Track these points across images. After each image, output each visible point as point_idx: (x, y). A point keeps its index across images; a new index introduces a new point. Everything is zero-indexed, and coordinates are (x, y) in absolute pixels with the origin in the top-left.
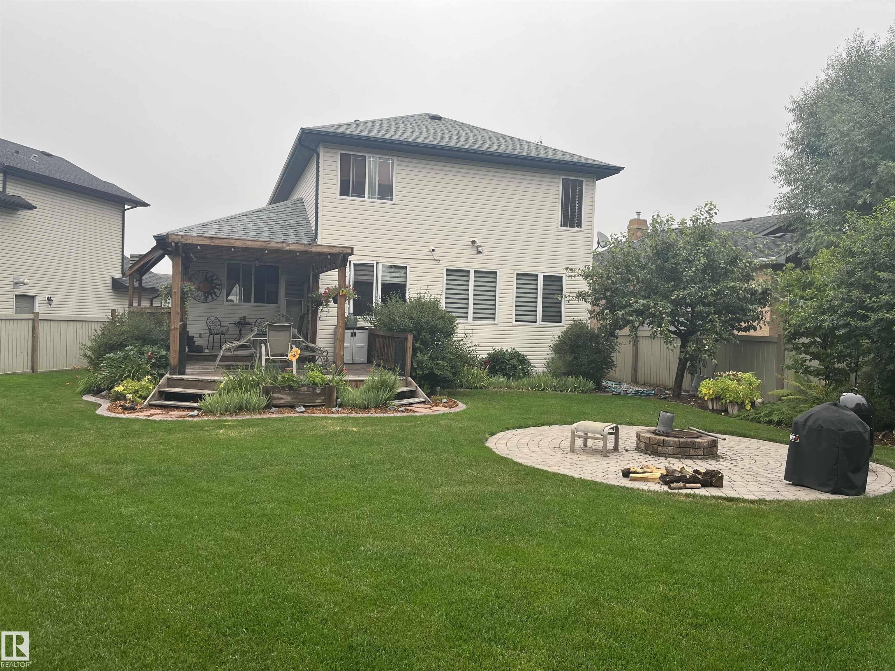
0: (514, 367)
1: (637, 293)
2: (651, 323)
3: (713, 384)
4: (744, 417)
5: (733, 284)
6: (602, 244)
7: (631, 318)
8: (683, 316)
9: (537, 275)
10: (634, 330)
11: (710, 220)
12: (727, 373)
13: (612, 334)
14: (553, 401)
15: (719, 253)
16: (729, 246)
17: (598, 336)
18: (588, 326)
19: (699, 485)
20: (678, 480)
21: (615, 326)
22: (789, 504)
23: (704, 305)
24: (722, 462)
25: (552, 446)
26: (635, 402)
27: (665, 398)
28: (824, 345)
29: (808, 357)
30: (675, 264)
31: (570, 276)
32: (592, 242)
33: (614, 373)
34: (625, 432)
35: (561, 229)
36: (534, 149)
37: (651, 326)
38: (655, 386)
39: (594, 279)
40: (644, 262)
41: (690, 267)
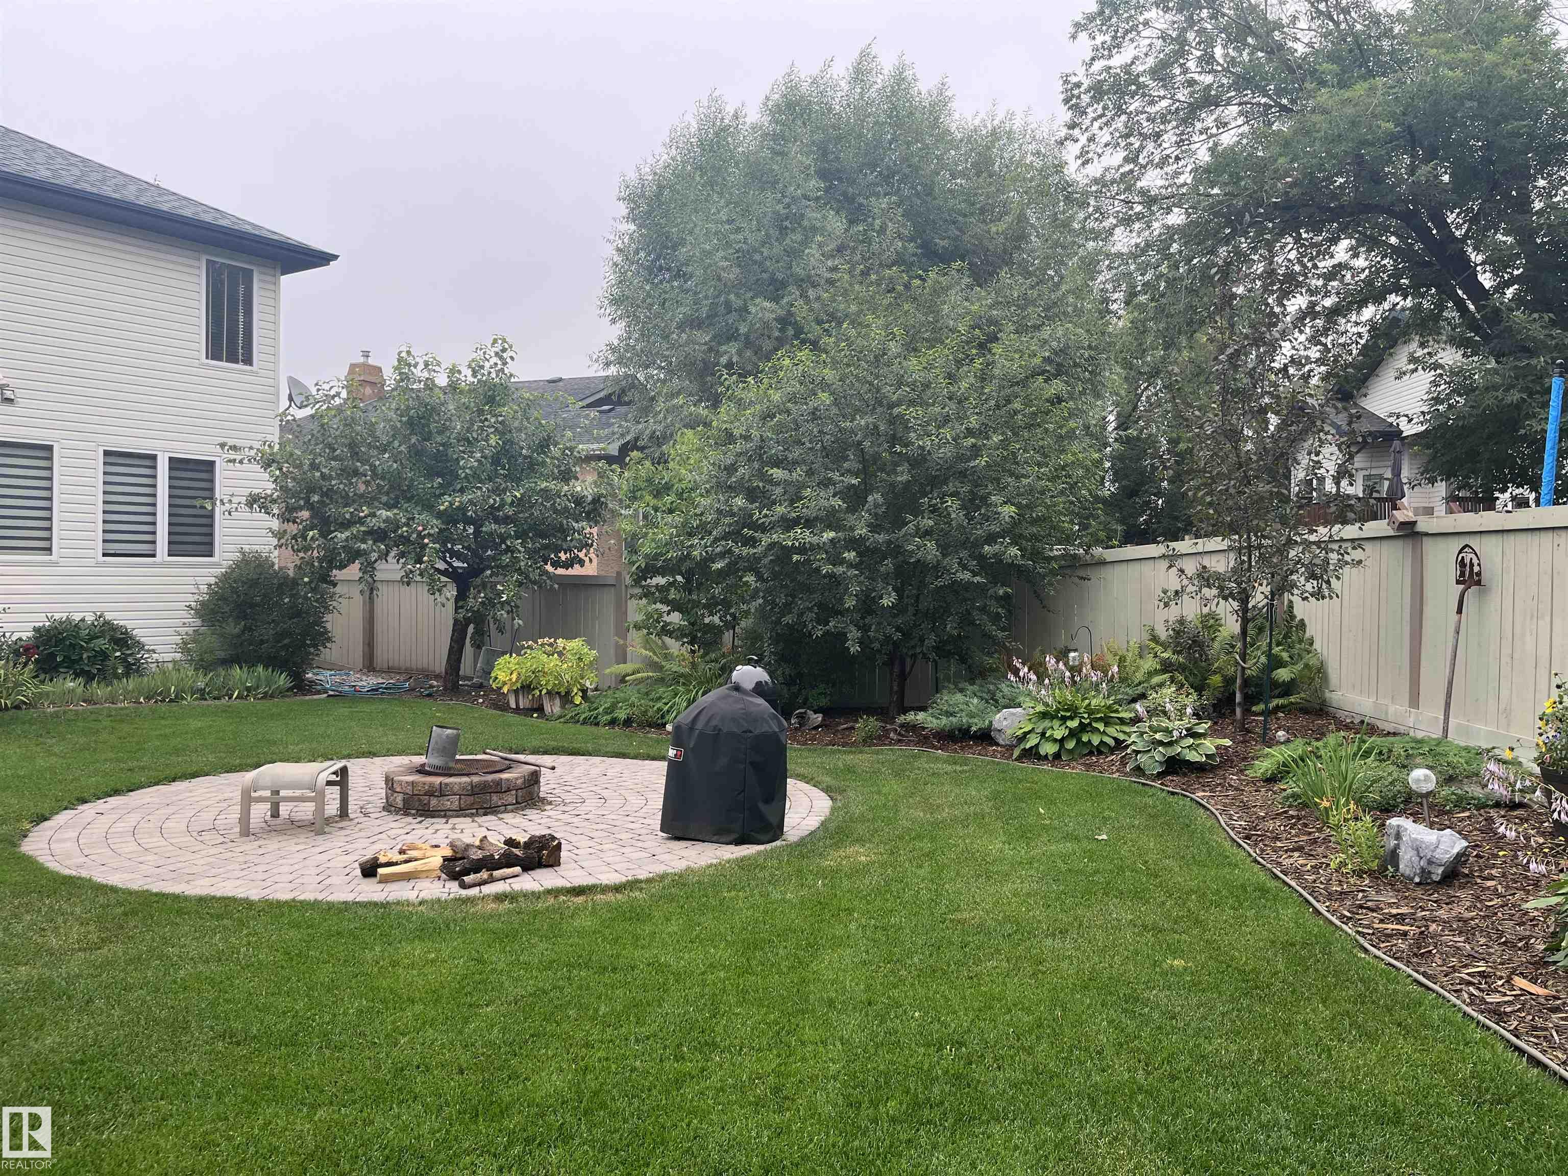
0: (104, 656)
1: (374, 499)
2: (402, 555)
3: (518, 664)
4: (572, 717)
5: (545, 484)
6: (298, 400)
7: (363, 546)
8: (460, 540)
9: (154, 458)
10: (369, 568)
11: (502, 370)
12: (540, 641)
13: (325, 578)
14: (195, 724)
15: (519, 430)
16: (536, 419)
17: (295, 583)
18: (273, 564)
19: (518, 869)
20: (476, 867)
21: (330, 562)
22: (680, 880)
23: (497, 521)
24: (550, 811)
25: (196, 827)
26: (373, 707)
27: (429, 695)
28: (687, 587)
29: (666, 608)
30: (443, 445)
31: (230, 461)
32: (277, 395)
33: (330, 653)
34: (360, 772)
35: (207, 365)
36: (140, 190)
37: (402, 561)
38: (409, 673)
39: (284, 469)
40: (384, 439)
41: (473, 452)
